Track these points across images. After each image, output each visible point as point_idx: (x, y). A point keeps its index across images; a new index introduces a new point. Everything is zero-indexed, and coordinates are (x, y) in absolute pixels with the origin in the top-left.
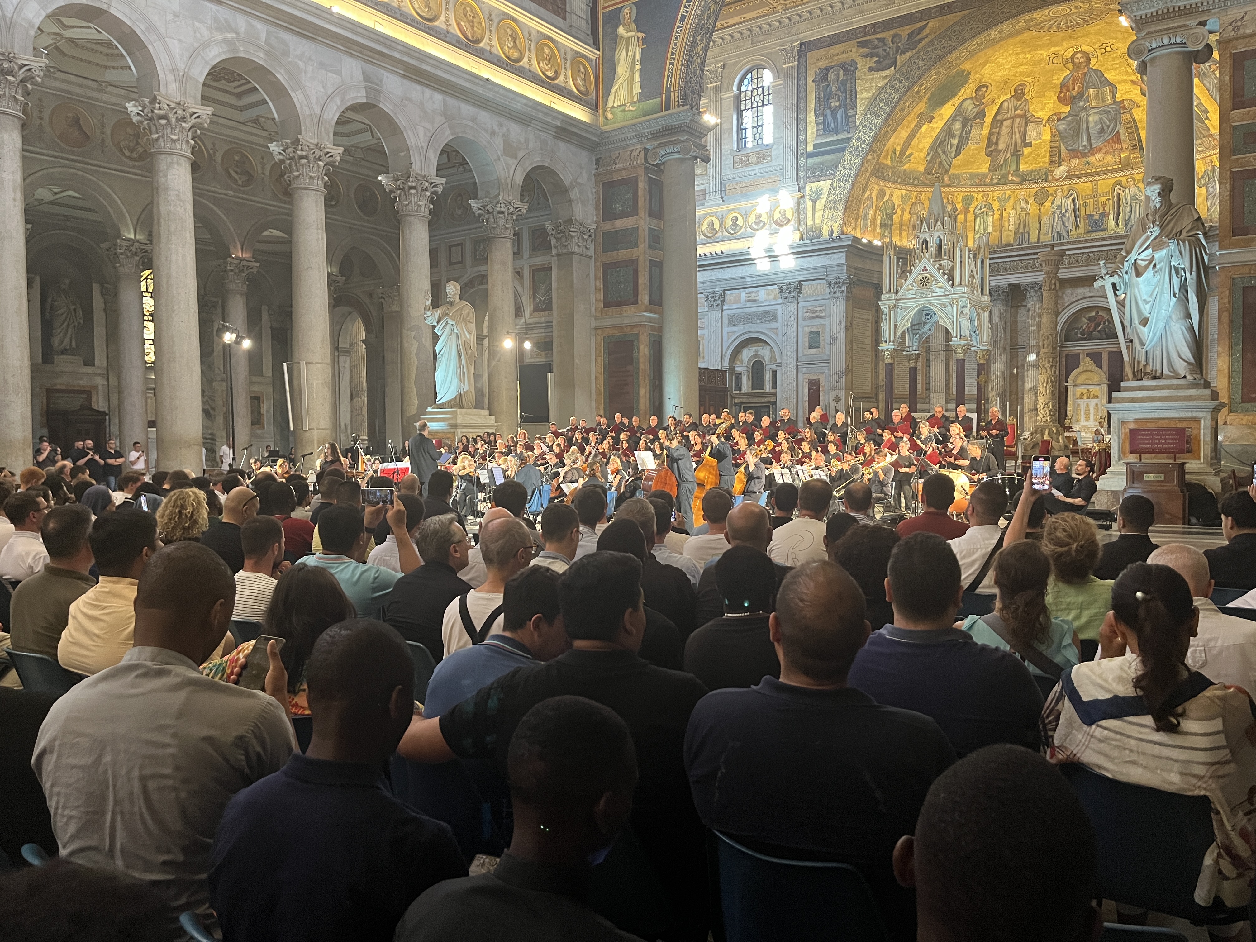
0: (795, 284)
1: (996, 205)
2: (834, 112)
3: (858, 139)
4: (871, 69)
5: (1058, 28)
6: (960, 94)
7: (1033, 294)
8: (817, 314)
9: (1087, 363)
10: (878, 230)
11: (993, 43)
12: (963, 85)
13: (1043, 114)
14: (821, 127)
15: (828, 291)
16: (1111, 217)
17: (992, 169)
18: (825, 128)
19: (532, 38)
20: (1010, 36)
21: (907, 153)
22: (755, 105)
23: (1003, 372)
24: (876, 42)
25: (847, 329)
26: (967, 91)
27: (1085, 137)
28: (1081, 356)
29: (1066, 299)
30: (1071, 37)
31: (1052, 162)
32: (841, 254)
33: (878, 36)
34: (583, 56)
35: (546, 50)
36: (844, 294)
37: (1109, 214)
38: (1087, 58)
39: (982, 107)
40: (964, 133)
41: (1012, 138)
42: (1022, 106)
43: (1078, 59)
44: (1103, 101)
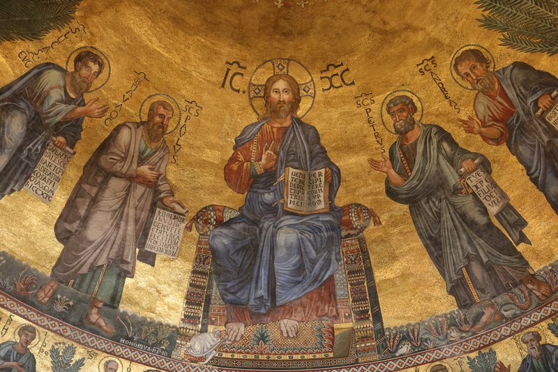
13: (190, 198)
38: (294, 94)
39: (80, 109)
40: (25, 152)
41: (118, 226)
42: (154, 159)
43: (277, 91)
44: (311, 203)
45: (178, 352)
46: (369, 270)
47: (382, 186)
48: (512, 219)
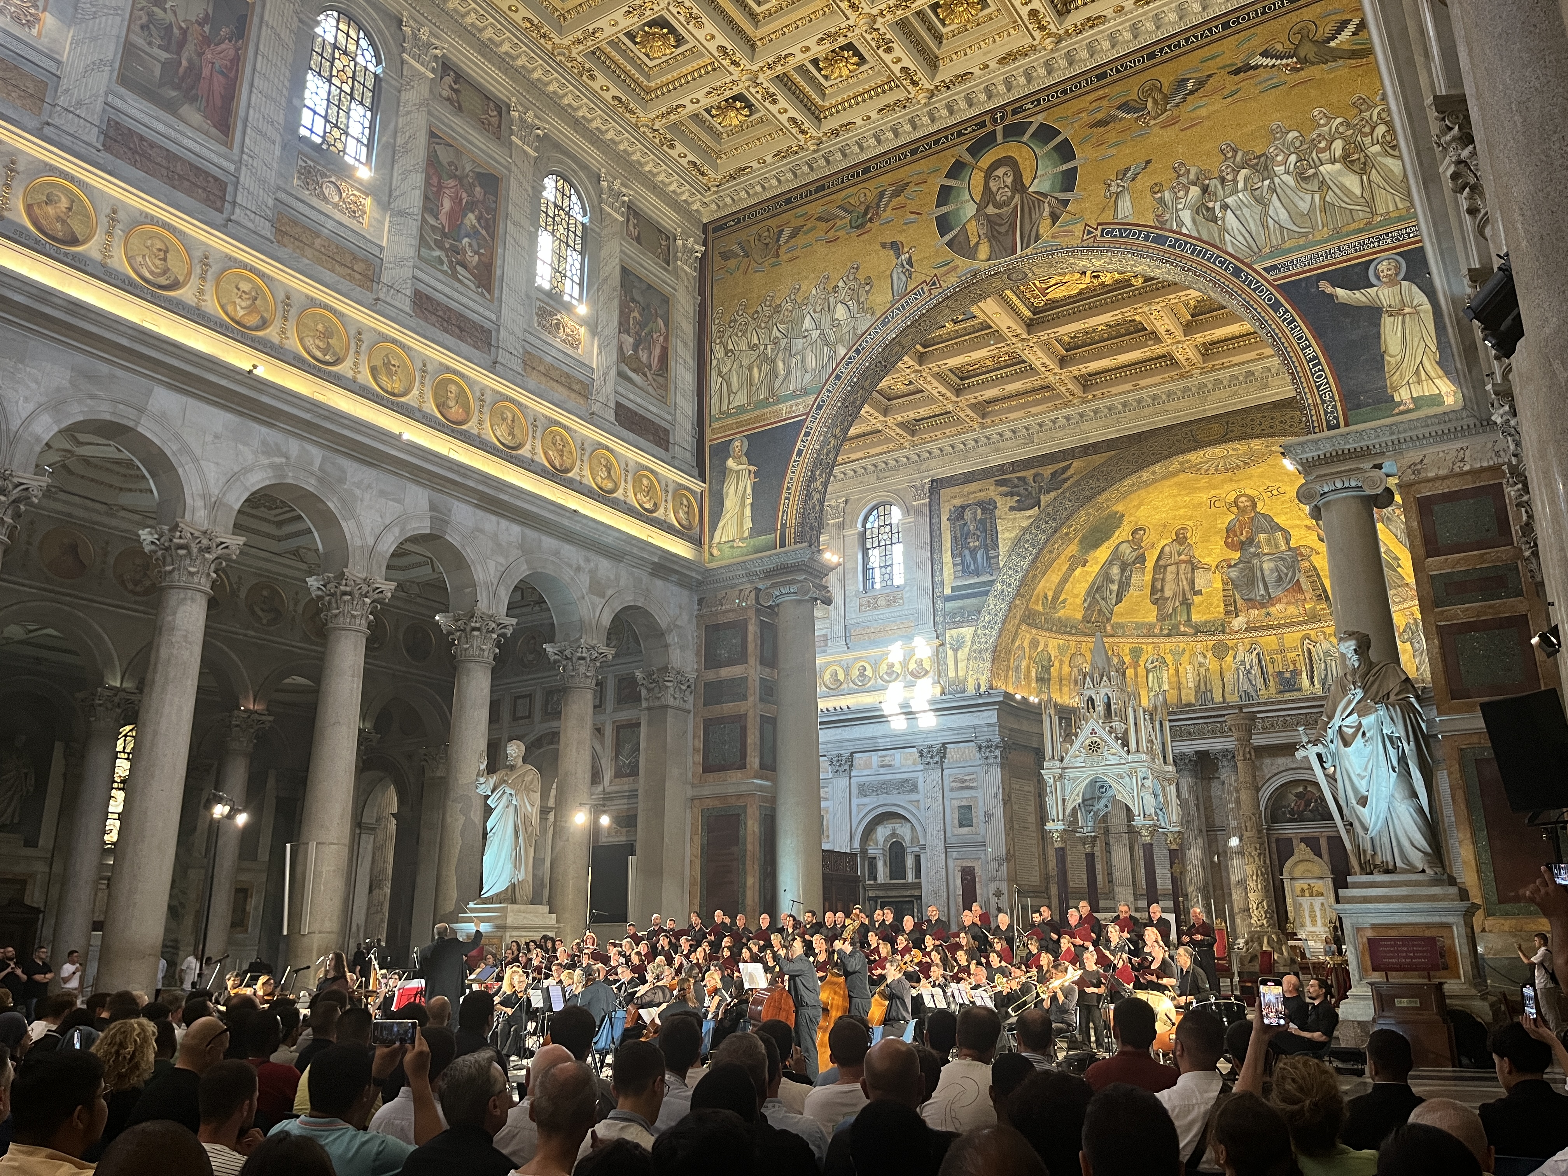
0: (938, 747)
1: (1169, 659)
2: (973, 552)
3: (1003, 582)
4: (1012, 509)
5: (1216, 470)
6: (1115, 537)
7: (1225, 763)
8: (966, 784)
9: (1302, 851)
10: (1034, 685)
11: (1147, 484)
12: (1117, 527)
13: (1211, 560)
14: (960, 568)
15: (978, 755)
16: (1304, 675)
17: (1161, 618)
18: (965, 570)
19: (629, 468)
20: (1164, 478)
21: (1061, 599)
22: (882, 543)
23: (1202, 861)
24: (1016, 481)
25: (1005, 804)
26: (1122, 534)
27: (1261, 586)
28: (1295, 842)
29: (1266, 771)
30: (1231, 480)
31: (1227, 613)
32: (991, 713)
33: (1018, 475)
34: (687, 489)
35: (645, 482)
36: (999, 760)
37: (1301, 671)
38: (1252, 502)
39: (1141, 551)
40: (1124, 578)
41: (1179, 585)
42: (1186, 552)
43: (1242, 502)
44: (1277, 547)
45: (1227, 630)
46: (1318, 575)
47: (1316, 538)
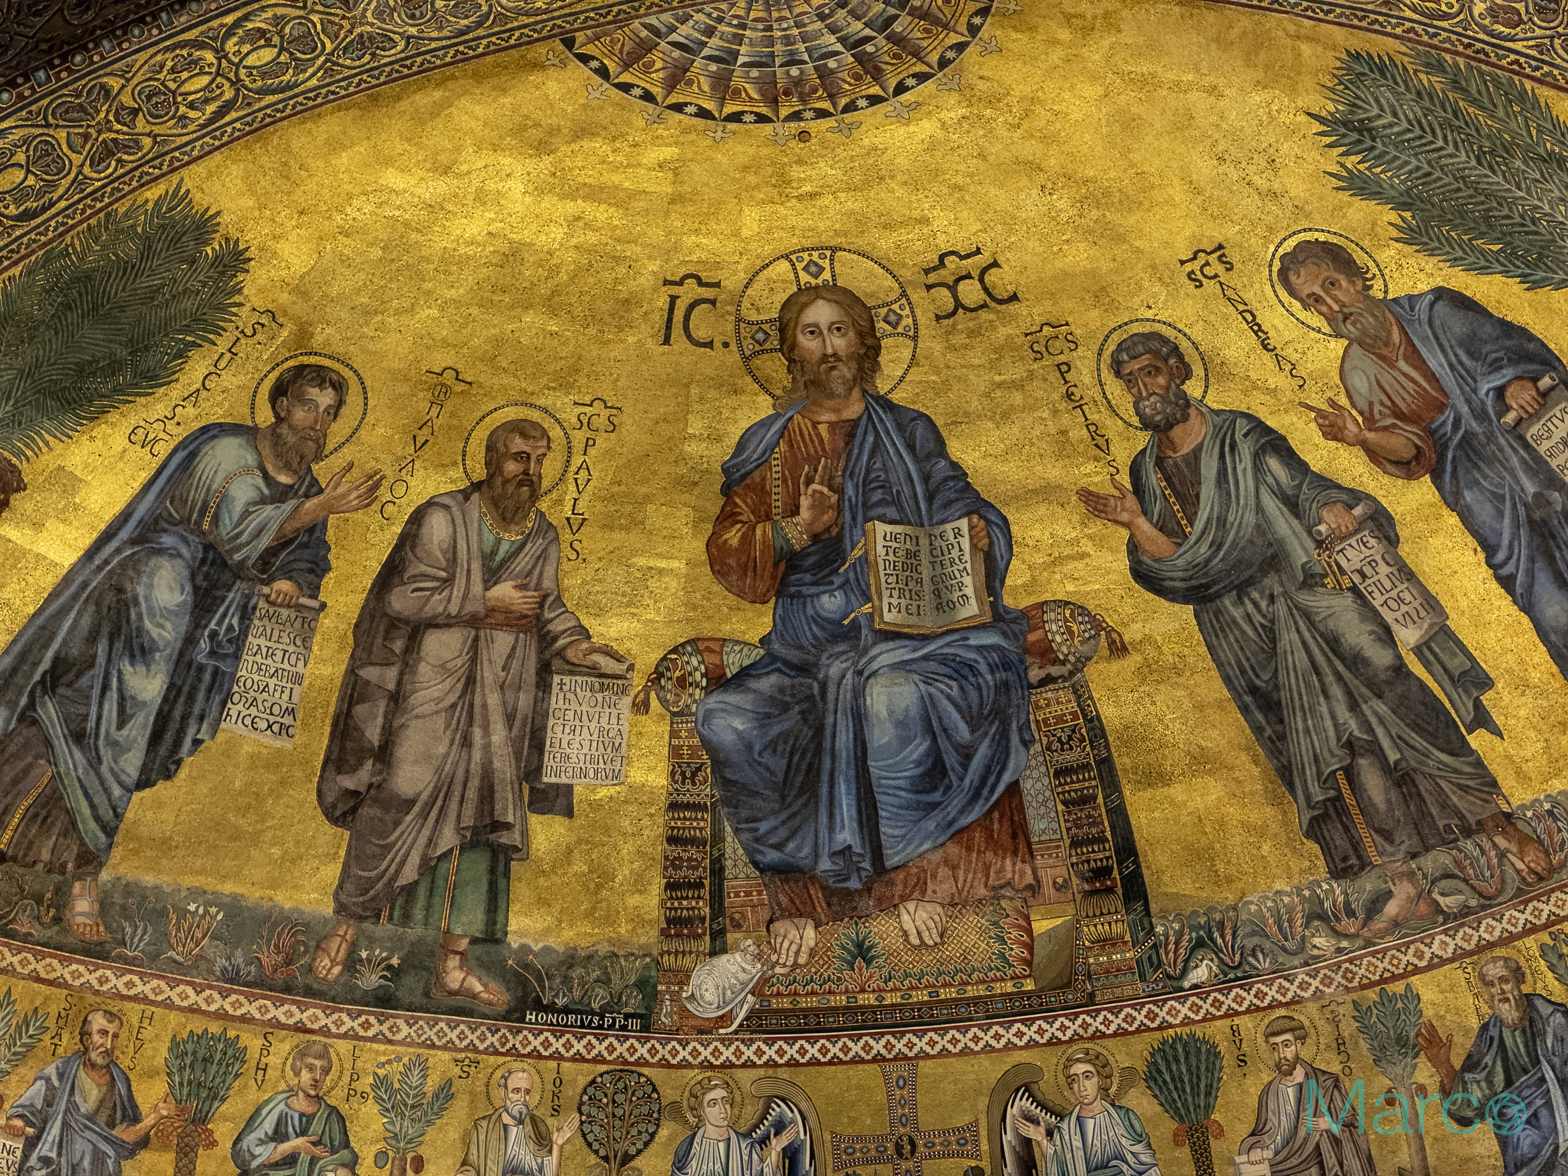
1: (369, 1126)
6: (184, 384)
17: (356, 906)
27: (847, 805)
31: (676, 925)
38: (861, 335)
39: (310, 504)
40: (204, 645)
41: (467, 742)
42: (523, 562)
43: (814, 331)
44: (943, 605)
45: (665, 1015)
46: (1106, 764)
47: (1121, 563)
48: (1457, 664)
